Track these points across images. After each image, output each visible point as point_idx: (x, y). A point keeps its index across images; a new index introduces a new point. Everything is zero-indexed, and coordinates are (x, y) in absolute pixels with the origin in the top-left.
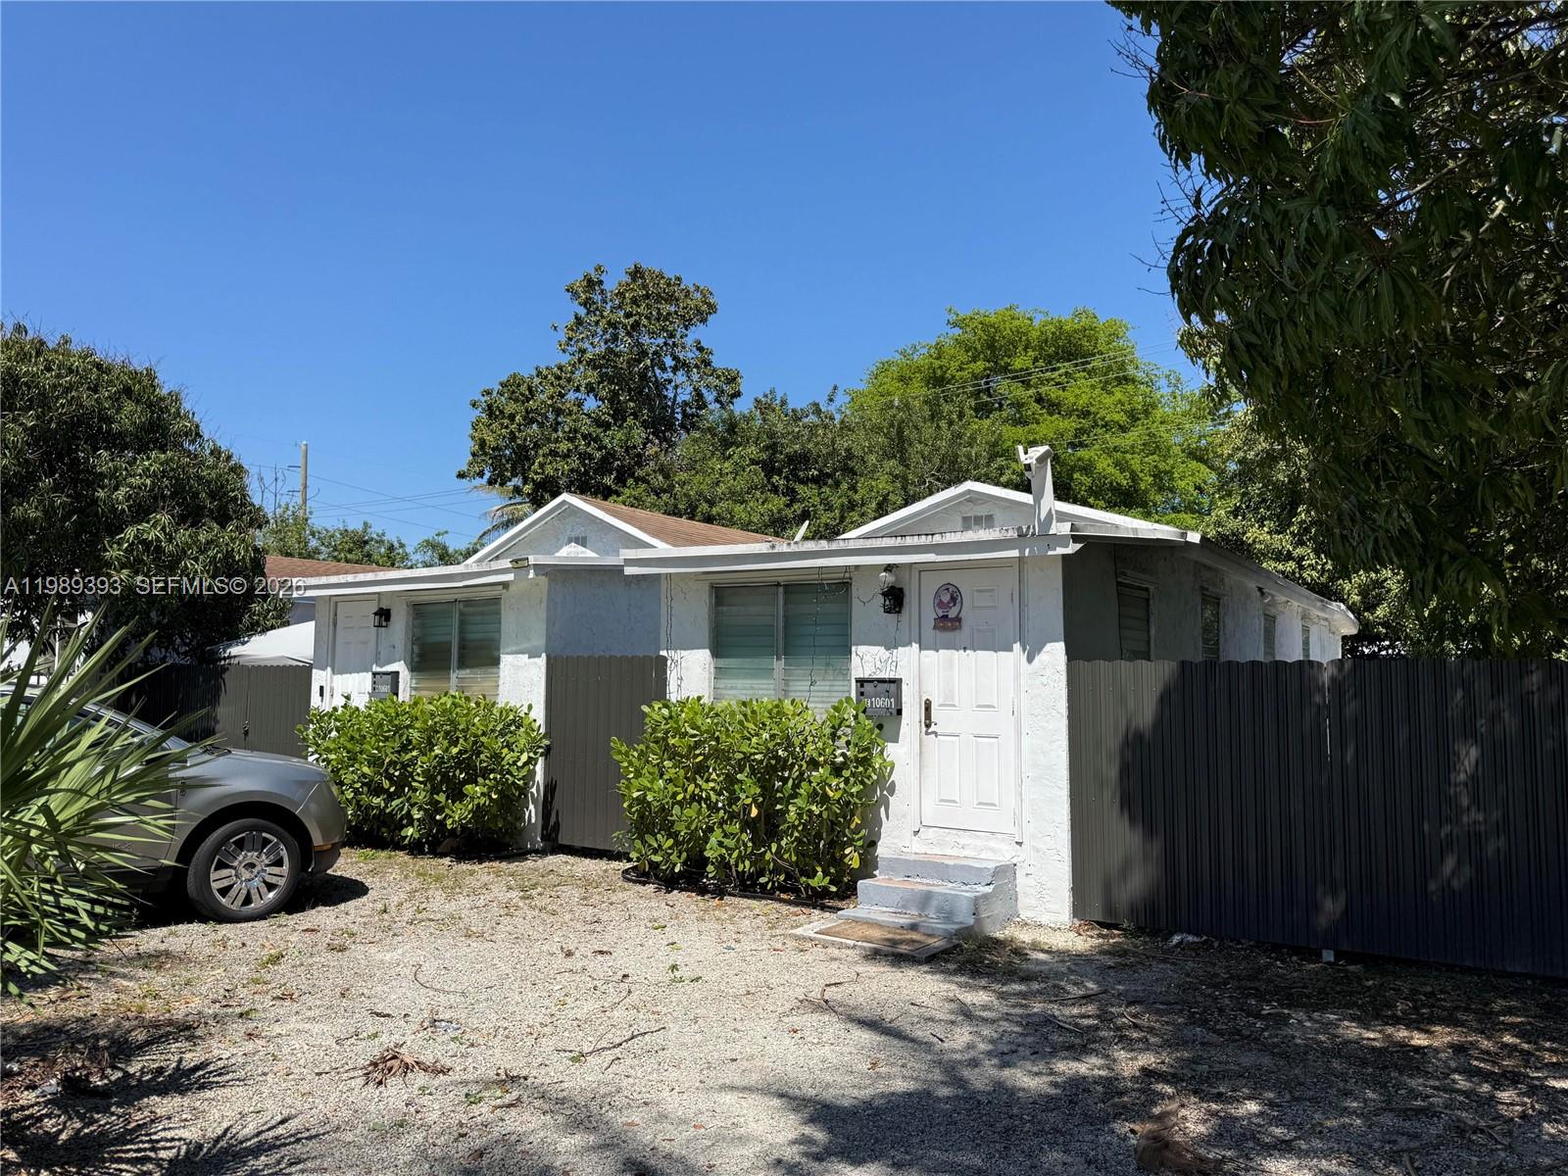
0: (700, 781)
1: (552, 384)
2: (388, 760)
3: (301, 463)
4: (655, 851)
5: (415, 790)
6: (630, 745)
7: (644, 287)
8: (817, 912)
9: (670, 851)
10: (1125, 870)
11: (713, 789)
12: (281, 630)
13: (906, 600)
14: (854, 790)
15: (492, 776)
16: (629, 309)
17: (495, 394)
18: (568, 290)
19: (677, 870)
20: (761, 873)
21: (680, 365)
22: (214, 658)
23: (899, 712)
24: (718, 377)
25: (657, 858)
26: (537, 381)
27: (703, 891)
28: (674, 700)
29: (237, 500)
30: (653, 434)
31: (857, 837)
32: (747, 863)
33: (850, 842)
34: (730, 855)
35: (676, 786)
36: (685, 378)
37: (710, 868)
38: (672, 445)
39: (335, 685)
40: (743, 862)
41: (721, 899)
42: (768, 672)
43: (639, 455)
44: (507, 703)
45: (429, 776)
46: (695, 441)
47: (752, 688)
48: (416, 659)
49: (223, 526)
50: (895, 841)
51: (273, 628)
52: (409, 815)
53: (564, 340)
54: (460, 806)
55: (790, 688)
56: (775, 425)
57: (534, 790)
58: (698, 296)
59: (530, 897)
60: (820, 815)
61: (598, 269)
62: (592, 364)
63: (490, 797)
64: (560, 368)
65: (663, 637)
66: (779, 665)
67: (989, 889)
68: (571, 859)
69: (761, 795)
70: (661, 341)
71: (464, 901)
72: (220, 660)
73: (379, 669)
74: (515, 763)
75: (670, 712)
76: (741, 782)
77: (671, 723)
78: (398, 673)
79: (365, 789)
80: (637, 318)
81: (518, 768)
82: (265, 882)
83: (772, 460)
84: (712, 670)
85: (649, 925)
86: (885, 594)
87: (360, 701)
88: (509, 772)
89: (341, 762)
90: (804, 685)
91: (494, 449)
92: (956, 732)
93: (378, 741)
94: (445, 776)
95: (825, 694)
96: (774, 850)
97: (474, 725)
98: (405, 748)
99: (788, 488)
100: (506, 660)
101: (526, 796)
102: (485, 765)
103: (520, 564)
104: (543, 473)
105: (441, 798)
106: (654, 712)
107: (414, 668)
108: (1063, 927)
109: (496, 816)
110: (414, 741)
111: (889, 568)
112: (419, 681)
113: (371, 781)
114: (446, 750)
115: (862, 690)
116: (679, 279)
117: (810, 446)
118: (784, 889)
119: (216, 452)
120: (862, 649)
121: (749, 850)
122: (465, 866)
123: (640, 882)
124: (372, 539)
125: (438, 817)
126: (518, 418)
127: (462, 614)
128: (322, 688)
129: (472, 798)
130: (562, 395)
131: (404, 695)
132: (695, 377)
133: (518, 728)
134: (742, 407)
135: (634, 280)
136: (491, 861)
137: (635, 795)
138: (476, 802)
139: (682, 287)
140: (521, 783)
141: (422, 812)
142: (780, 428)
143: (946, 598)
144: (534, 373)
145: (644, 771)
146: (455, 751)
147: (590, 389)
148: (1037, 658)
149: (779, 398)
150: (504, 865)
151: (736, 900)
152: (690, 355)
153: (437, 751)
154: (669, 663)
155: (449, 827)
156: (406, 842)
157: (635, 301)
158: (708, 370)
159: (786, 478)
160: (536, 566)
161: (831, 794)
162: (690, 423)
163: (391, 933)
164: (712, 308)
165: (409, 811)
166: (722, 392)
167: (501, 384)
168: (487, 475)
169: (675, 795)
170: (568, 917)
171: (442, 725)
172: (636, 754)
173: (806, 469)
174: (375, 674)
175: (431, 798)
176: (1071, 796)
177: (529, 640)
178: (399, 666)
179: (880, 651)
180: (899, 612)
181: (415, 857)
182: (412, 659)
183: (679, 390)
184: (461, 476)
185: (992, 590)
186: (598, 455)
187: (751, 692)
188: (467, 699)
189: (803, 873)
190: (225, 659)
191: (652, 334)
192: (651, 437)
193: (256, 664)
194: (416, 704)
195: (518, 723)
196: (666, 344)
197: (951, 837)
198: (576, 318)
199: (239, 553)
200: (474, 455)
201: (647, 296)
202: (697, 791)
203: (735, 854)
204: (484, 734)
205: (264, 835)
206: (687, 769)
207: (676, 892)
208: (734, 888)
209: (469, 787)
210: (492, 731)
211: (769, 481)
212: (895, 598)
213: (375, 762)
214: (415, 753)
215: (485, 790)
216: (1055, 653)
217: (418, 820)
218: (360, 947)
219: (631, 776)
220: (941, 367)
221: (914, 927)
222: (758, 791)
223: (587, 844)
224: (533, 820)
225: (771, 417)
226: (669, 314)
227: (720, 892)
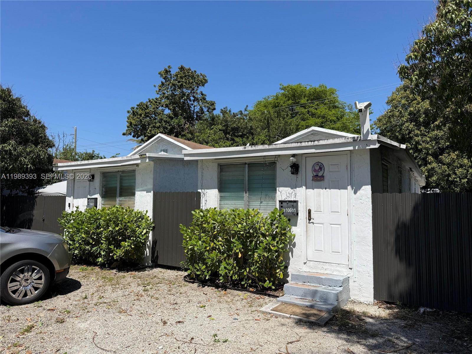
0: (215, 242)
1: (154, 104)
2: (91, 232)
3: (74, 133)
4: (198, 270)
5: (102, 244)
6: (187, 227)
7: (184, 73)
8: (267, 297)
9: (204, 270)
10: (398, 279)
11: (221, 245)
12: (58, 183)
13: (300, 169)
14: (280, 246)
15: (132, 238)
16: (179, 80)
17: (135, 109)
18: (159, 74)
19: (207, 278)
20: (241, 280)
21: (196, 99)
22: (33, 193)
23: (297, 214)
24: (208, 103)
25: (198, 273)
26: (149, 103)
27: (217, 287)
28: (203, 209)
29: (42, 137)
30: (187, 121)
31: (281, 265)
32: (236, 276)
33: (279, 267)
34: (229, 273)
35: (206, 244)
36: (197, 104)
37: (221, 278)
38: (194, 125)
39: (74, 203)
40: (235, 276)
41: (226, 291)
42: (242, 198)
43: (183, 128)
44: (138, 210)
45: (107, 238)
46: (201, 123)
47: (235, 204)
48: (104, 193)
49: (36, 146)
50: (296, 266)
51: (55, 182)
52: (100, 253)
53: (158, 90)
54: (119, 250)
55: (250, 204)
56: (228, 118)
57: (148, 243)
58: (202, 77)
59: (147, 290)
60: (268, 257)
61: (169, 67)
62: (167, 98)
63: (131, 247)
64: (157, 99)
65: (199, 185)
66: (246, 195)
67: (341, 289)
68: (163, 270)
69: (242, 248)
70: (189, 92)
71: (120, 293)
72: (35, 194)
73: (90, 197)
74: (141, 233)
75: (204, 214)
76: (234, 243)
77: (204, 218)
78: (97, 198)
79: (83, 243)
80: (182, 83)
81: (142, 236)
82: (33, 287)
83: (226, 129)
84: (219, 197)
85: (198, 305)
86: (291, 167)
87: (82, 209)
88: (139, 237)
89: (74, 232)
90: (257, 203)
91: (135, 125)
92: (322, 222)
93: (88, 224)
94: (114, 239)
95: (265, 207)
96: (248, 271)
97: (125, 219)
98: (98, 227)
99: (232, 139)
100: (138, 194)
101: (145, 245)
102: (129, 234)
103: (143, 156)
104: (151, 133)
105: (112, 247)
106: (196, 213)
107: (103, 196)
108: (370, 303)
109: (134, 254)
110: (101, 225)
111: (294, 156)
112: (105, 201)
113: (85, 240)
114: (114, 228)
115: (282, 205)
116: (195, 71)
117: (239, 125)
118: (251, 286)
119: (35, 121)
120: (281, 189)
121: (237, 270)
122: (121, 274)
123: (191, 282)
124: (95, 156)
125: (111, 255)
126: (143, 115)
127: (121, 176)
128: (69, 204)
129: (124, 247)
130: (158, 108)
131: (99, 207)
132: (201, 103)
133: (142, 219)
134: (217, 112)
135: (181, 71)
136: (131, 271)
137: (190, 247)
138: (126, 249)
139: (197, 74)
140: (143, 241)
141: (105, 252)
142: (229, 119)
143: (317, 168)
144: (148, 101)
145: (193, 237)
146: (117, 229)
147: (167, 106)
148: (358, 193)
149: (228, 110)
150: (137, 273)
151: (232, 291)
152: (199, 96)
153: (110, 229)
154: (202, 194)
155: (115, 258)
156: (99, 263)
157: (181, 78)
158: (205, 101)
159: (231, 135)
160: (149, 157)
161: (272, 248)
162: (199, 118)
163: (86, 311)
164: (206, 81)
165: (100, 252)
166: (210, 108)
167: (137, 105)
168: (133, 134)
169: (206, 247)
170: (163, 301)
171: (113, 219)
172: (190, 231)
173: (238, 133)
174: (88, 199)
175: (108, 247)
176: (373, 249)
177: (146, 186)
178: (97, 196)
179: (288, 190)
180: (297, 174)
181: (102, 269)
182: (102, 193)
183: (195, 108)
184: (124, 134)
185: (338, 164)
186: (169, 127)
187: (234, 206)
188: (123, 208)
189: (261, 281)
190: (37, 193)
191: (187, 88)
192: (186, 122)
193: (47, 195)
194: (103, 210)
195: (142, 218)
196: (191, 92)
197: (320, 265)
198: (162, 83)
199: (42, 156)
200: (128, 127)
201: (185, 76)
202: (215, 246)
203: (231, 272)
204: (129, 222)
205: (33, 267)
206: (210, 237)
207: (206, 287)
208: (230, 285)
209: (122, 243)
210: (132, 221)
211: (225, 136)
212: (295, 168)
213: (87, 233)
214: (102, 229)
215: (129, 244)
216: (367, 190)
217: (103, 255)
218: (71, 320)
219: (188, 239)
220: (277, 103)
221: (312, 307)
222: (241, 246)
223: (169, 264)
224: (148, 255)
225: (226, 115)
226: (192, 82)
227: (224, 287)
